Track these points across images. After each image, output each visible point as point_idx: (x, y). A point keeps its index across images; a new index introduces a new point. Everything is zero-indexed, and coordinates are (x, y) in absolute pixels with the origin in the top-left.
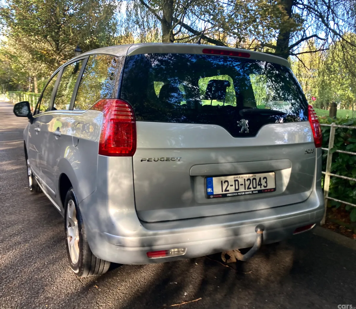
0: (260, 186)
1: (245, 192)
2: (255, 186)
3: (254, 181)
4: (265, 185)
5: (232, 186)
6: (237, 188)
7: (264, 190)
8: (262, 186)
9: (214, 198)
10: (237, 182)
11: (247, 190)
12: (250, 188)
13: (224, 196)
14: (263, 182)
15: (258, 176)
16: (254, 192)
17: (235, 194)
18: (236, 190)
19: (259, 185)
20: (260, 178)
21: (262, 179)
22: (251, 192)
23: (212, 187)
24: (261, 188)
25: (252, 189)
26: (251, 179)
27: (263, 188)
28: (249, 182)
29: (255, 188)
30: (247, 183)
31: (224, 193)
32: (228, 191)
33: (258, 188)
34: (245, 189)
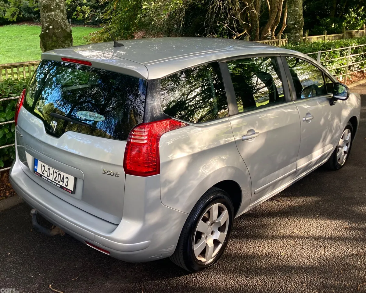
0: (62, 183)
1: (52, 181)
2: (59, 181)
3: (59, 176)
4: (67, 184)
5: (46, 171)
6: (49, 175)
7: (64, 188)
8: (64, 184)
9: (36, 174)
10: (49, 170)
11: (53, 180)
12: (56, 181)
13: (41, 176)
14: (65, 180)
15: (62, 174)
16: (57, 185)
17: (46, 179)
18: (48, 176)
19: (62, 181)
20: (64, 176)
21: (65, 178)
22: (55, 184)
23: (37, 166)
24: (63, 184)
25: (57, 182)
26: (58, 173)
27: (64, 186)
28: (56, 175)
29: (59, 182)
30: (55, 175)
31: (41, 174)
32: (44, 174)
33: (61, 183)
34: (53, 179)
